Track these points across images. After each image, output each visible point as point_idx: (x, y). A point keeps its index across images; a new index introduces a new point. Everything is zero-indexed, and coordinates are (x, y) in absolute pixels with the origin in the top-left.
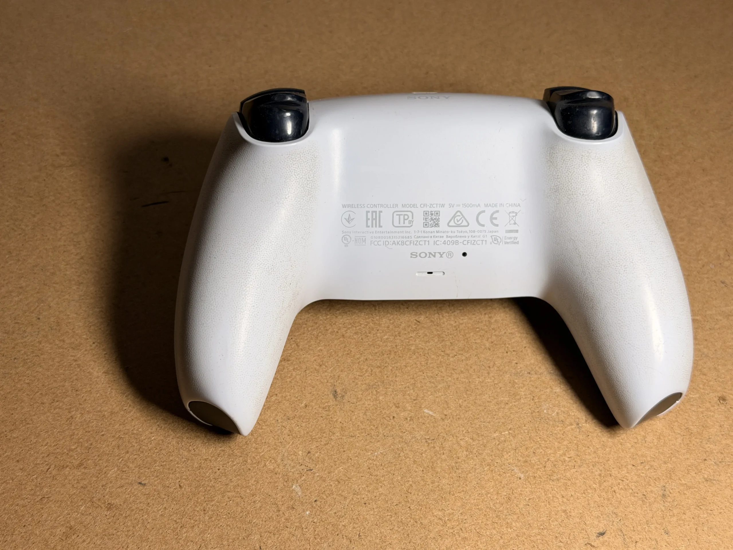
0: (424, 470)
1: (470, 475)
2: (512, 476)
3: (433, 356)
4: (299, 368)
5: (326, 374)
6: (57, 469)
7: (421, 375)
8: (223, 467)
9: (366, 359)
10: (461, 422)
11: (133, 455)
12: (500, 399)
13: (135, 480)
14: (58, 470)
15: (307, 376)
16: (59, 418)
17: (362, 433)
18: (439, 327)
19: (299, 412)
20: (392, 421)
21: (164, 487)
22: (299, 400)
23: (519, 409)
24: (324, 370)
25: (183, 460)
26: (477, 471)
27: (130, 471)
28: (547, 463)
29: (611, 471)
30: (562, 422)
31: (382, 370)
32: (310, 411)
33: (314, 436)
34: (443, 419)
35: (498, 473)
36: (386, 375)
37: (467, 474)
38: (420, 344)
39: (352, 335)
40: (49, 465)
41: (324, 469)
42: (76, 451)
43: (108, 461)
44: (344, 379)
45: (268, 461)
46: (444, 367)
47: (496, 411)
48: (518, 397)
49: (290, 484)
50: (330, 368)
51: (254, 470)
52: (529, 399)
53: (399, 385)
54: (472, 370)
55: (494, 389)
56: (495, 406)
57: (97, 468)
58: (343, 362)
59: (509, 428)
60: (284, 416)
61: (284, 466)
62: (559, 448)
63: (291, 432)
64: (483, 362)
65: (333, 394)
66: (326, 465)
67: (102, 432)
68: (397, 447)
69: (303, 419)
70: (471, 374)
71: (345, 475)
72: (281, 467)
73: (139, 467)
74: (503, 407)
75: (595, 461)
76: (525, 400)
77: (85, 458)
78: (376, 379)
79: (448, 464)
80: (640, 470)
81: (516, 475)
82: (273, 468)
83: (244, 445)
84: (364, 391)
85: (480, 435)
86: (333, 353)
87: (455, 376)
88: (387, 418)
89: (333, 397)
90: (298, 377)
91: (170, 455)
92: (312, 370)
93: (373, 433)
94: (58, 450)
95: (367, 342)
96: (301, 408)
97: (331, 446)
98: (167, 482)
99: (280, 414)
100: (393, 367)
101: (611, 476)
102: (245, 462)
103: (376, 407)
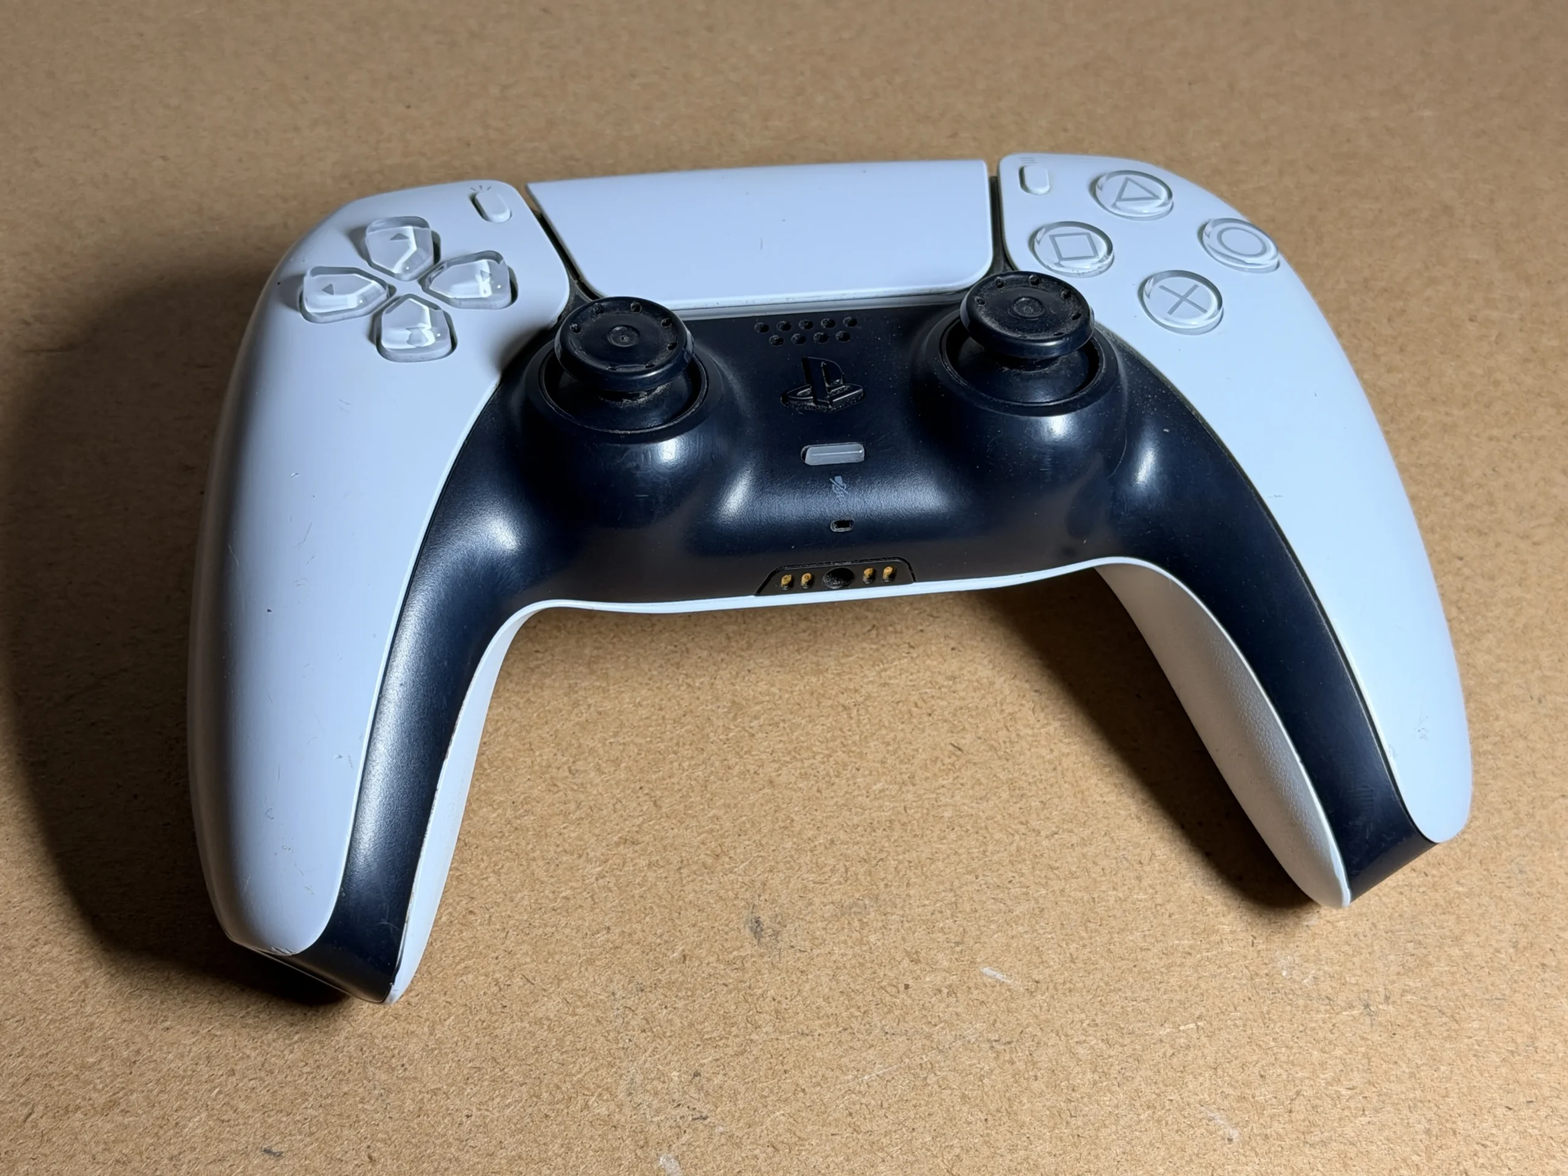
0: (990, 1118)
1: (1104, 1132)
2: (1211, 1134)
3: (997, 836)
4: (661, 863)
5: (732, 877)
6: (50, 1114)
7: (972, 883)
8: (480, 1110)
9: (832, 842)
10: (1076, 999)
11: (246, 1080)
12: (1171, 944)
13: (254, 1143)
14: (54, 1117)
15: (684, 882)
16: (53, 986)
17: (829, 1025)
18: (1010, 762)
19: (667, 972)
20: (903, 996)
21: (330, 1159)
22: (666, 942)
23: (1220, 967)
24: (727, 866)
25: (376, 1092)
26: (1122, 1122)
27: (241, 1121)
28: (1297, 1102)
29: (1454, 1123)
30: (1327, 1001)
31: (873, 870)
32: (695, 969)
33: (708, 1033)
34: (1031, 993)
35: (1176, 1127)
36: (883, 880)
37: (1097, 1130)
38: (964, 804)
39: (793, 779)
40: (31, 1106)
41: (737, 1115)
42: (101, 1069)
43: (182, 1095)
44: (777, 890)
45: (592, 1095)
46: (1028, 862)
47: (1162, 973)
48: (1215, 938)
49: (653, 1153)
50: (742, 862)
51: (559, 1119)
52: (1242, 944)
53: (918, 907)
54: (1098, 869)
55: (1155, 917)
56: (1161, 959)
57: (156, 1112)
58: (774, 848)
59: (1197, 1013)
60: (630, 982)
61: (635, 1108)
62: (1323, 1065)
63: (648, 1023)
64: (1125, 849)
65: (751, 928)
66: (741, 1107)
67: (163, 1021)
68: (919, 1061)
69: (679, 990)
70: (1095, 881)
71: (789, 1130)
72: (627, 1111)
73: (264, 1109)
74: (1178, 962)
75: (1415, 1098)
76: (1234, 944)
77: (123, 1088)
78: (858, 891)
79: (1048, 1104)
80: (1525, 1120)
81: (1221, 1133)
82: (607, 1113)
83: (533, 1055)
84: (830, 922)
85: (1125, 1031)
86: (748, 826)
87: (1057, 885)
88: (889, 989)
89: (752, 935)
90: (661, 885)
91: (341, 1080)
92: (695, 868)
93: (855, 1025)
94: (52, 1068)
95: (832, 798)
96: (671, 962)
97: (752, 1058)
98: (338, 1149)
99: (618, 976)
100: (900, 862)
101: (1455, 1133)
102: (535, 1099)
103: (861, 961)
